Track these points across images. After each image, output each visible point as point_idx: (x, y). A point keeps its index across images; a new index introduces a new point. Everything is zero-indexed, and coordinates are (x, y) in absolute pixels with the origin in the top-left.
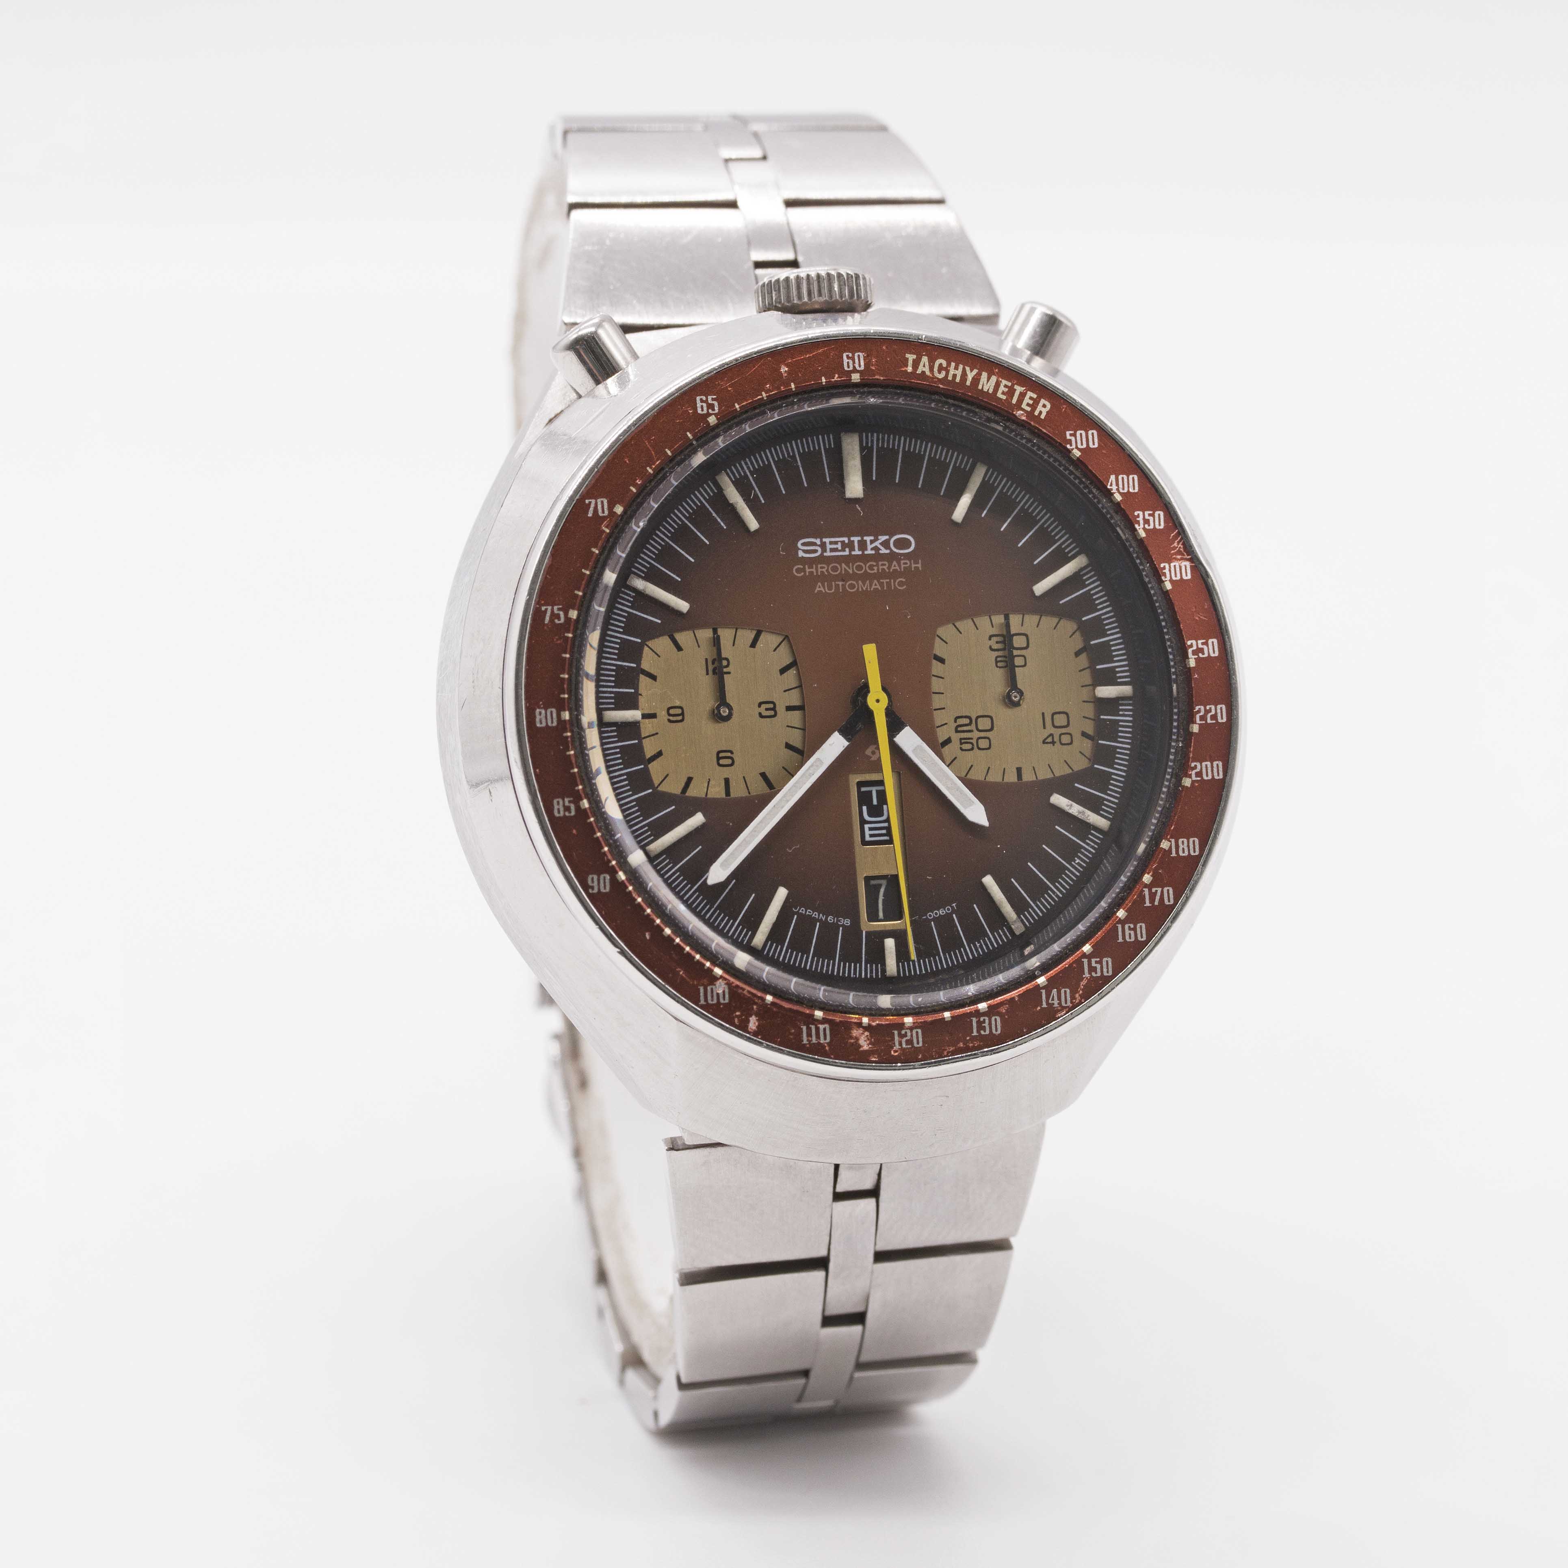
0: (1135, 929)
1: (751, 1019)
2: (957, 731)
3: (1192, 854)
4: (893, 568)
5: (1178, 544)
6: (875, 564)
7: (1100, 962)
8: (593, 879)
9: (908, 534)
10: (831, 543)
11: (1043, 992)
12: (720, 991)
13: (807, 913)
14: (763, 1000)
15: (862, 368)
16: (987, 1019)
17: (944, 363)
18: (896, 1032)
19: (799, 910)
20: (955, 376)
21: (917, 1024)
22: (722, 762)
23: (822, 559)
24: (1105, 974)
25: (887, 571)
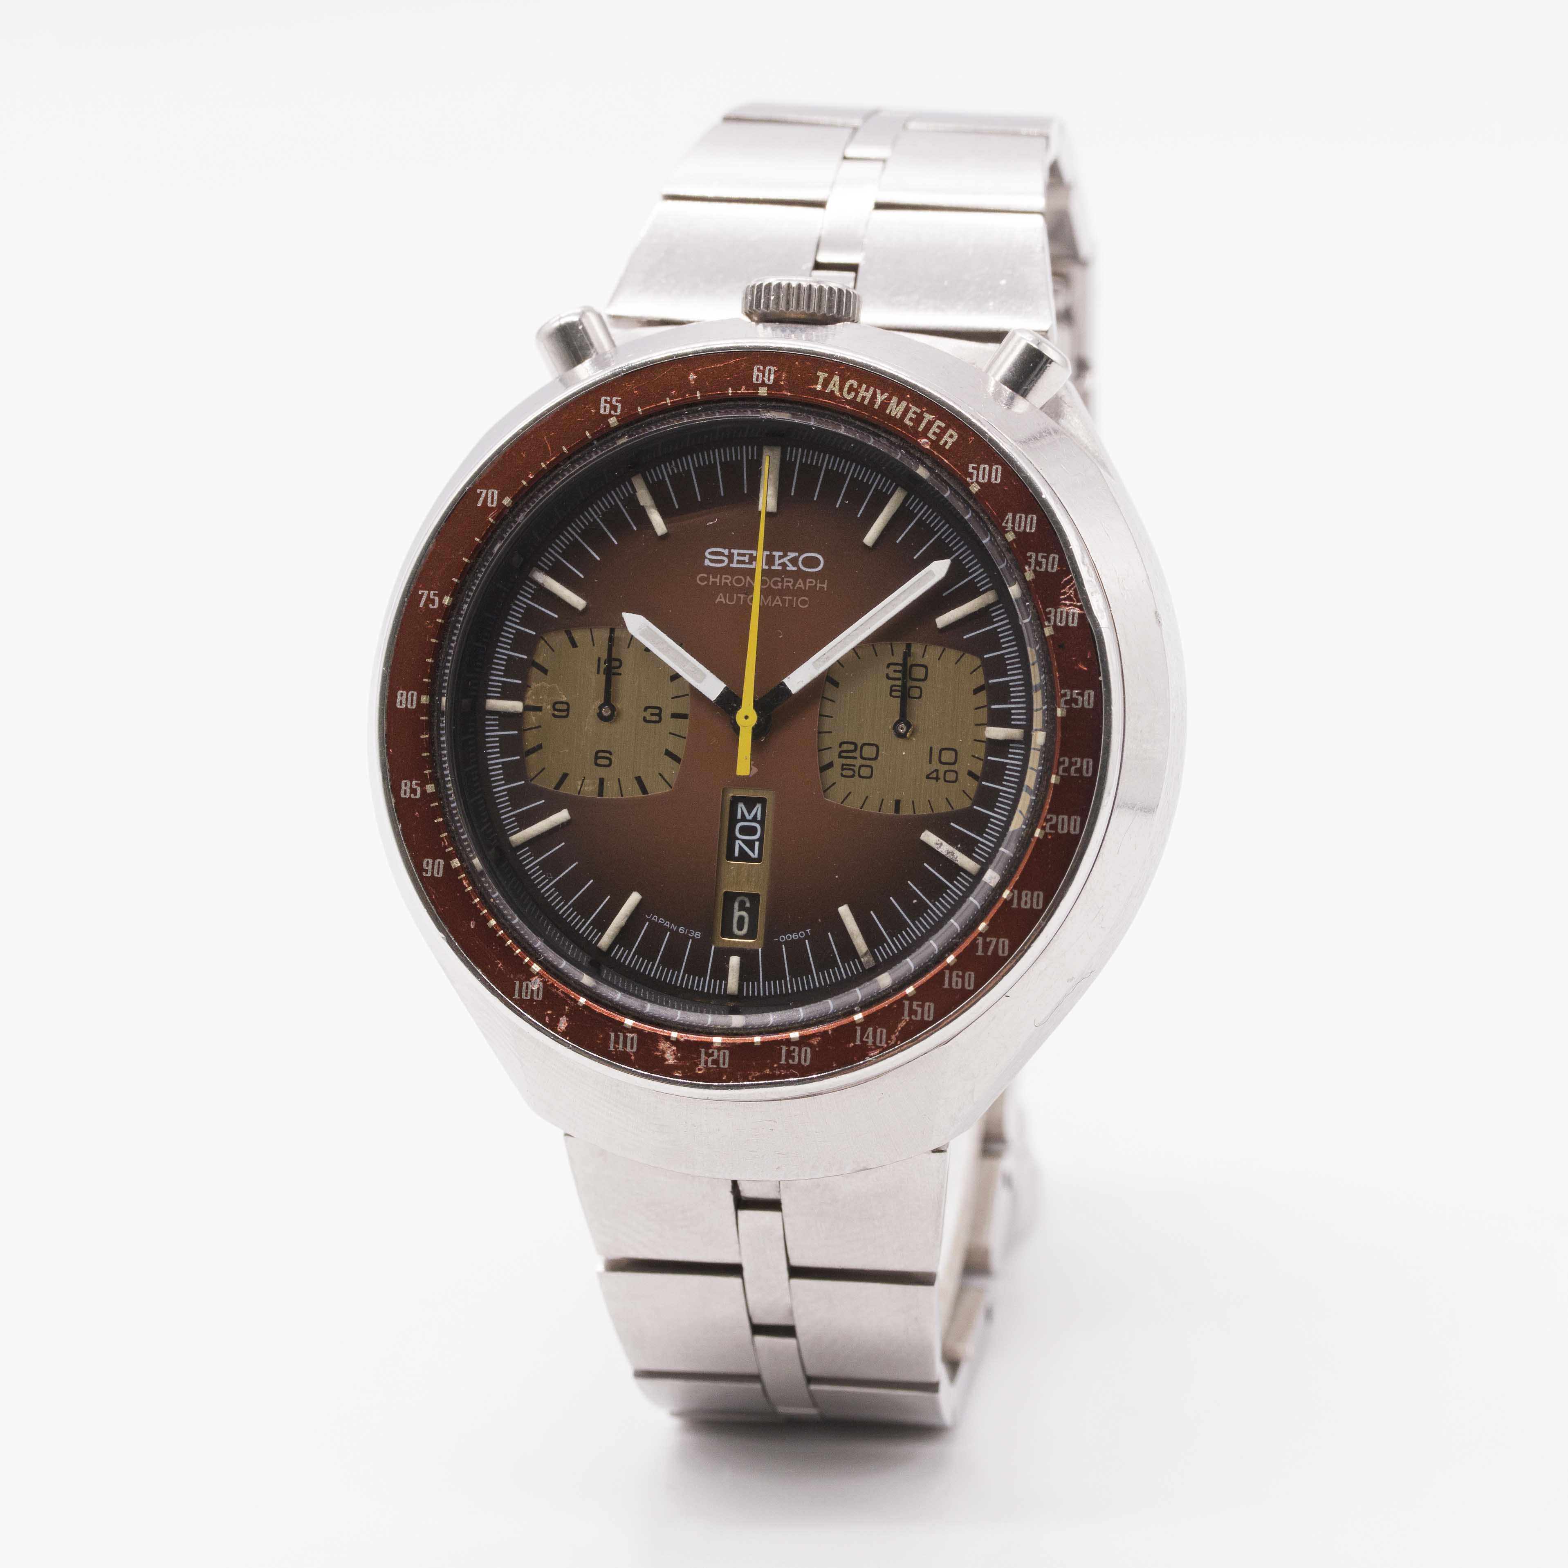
0: (963, 977)
1: (561, 1019)
2: (840, 756)
3: (1035, 907)
4: (797, 585)
5: (1069, 590)
6: (779, 579)
7: (922, 1006)
8: (428, 862)
9: (819, 553)
10: (739, 555)
11: (859, 1029)
12: (535, 988)
13: (660, 921)
14: (576, 1001)
15: (771, 382)
16: (797, 1049)
17: (855, 384)
18: (703, 1050)
19: (652, 917)
20: (864, 398)
21: (724, 1045)
22: (600, 761)
23: (728, 570)
24: (926, 1018)
25: (792, 588)
